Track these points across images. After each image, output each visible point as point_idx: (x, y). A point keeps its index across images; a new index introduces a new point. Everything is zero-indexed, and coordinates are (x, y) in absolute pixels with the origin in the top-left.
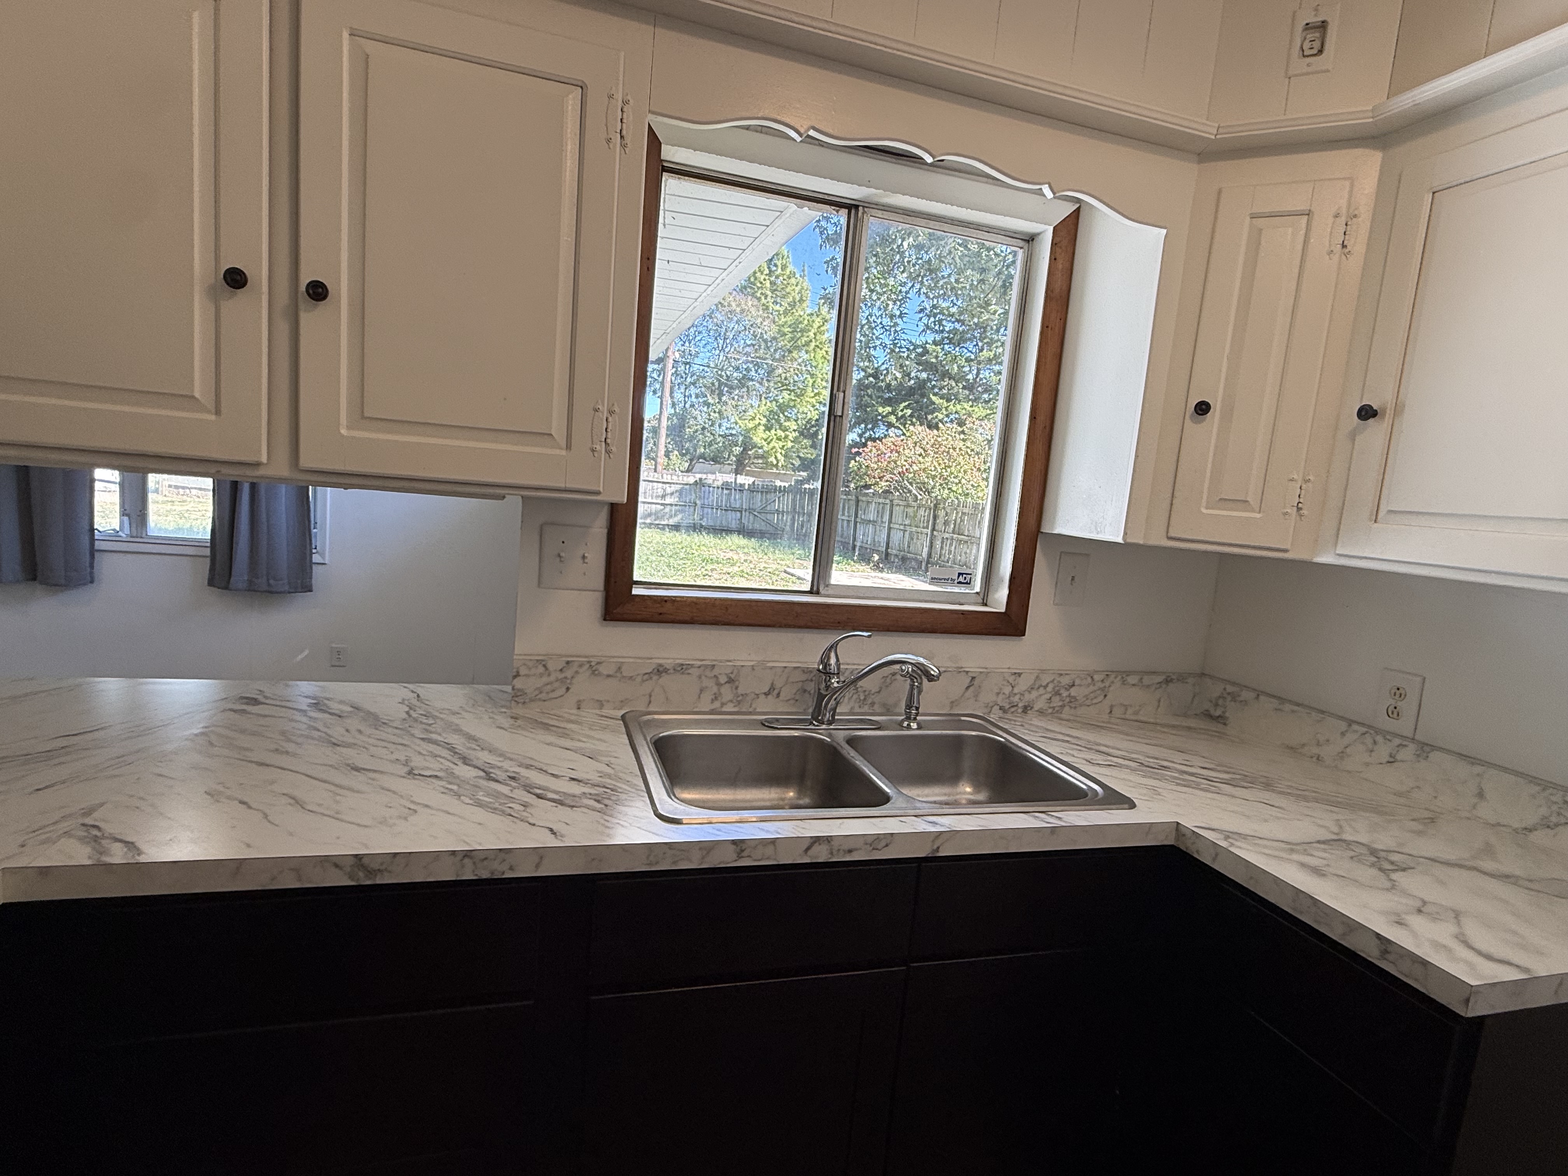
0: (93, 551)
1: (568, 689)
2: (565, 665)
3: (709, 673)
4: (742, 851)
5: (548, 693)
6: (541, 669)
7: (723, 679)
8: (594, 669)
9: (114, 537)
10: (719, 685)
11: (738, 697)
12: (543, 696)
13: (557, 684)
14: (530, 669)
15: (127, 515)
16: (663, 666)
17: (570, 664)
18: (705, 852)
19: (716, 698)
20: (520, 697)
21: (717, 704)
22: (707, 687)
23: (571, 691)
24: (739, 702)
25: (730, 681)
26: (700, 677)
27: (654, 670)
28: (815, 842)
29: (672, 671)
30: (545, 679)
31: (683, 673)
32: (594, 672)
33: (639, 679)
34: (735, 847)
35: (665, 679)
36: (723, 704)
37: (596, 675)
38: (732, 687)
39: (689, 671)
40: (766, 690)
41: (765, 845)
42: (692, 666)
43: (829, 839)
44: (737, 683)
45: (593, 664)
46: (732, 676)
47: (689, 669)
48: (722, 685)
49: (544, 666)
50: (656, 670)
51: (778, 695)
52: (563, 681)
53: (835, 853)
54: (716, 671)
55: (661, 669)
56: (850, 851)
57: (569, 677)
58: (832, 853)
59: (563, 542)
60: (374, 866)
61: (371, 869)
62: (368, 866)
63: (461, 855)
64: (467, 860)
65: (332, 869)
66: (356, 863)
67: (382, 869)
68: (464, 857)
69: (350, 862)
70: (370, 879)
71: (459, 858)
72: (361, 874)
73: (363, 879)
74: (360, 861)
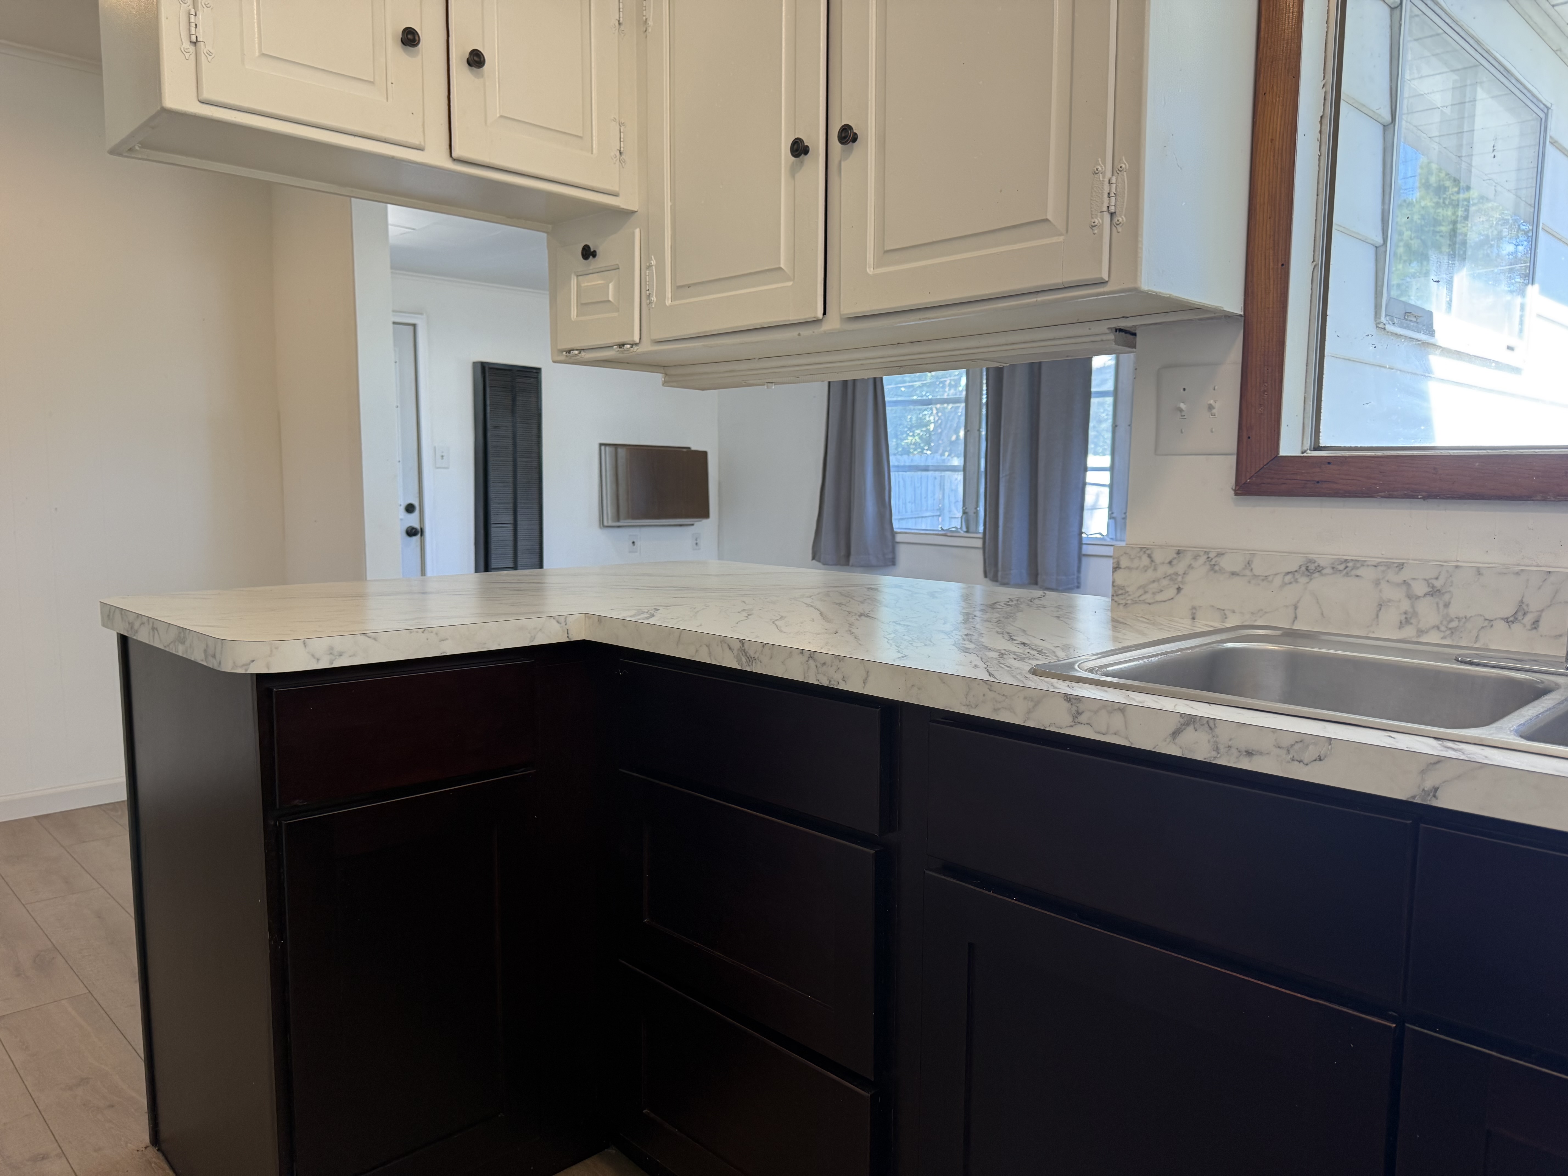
0: (1080, 556)
1: (1179, 589)
2: (1175, 556)
3: (1391, 575)
4: (1079, 713)
5: (1154, 594)
6: (1145, 561)
7: (1420, 588)
8: (1213, 562)
9: (1099, 543)
10: (1412, 597)
11: (1452, 620)
12: (1148, 597)
13: (1165, 582)
14: (1132, 560)
15: (1114, 518)
16: (1315, 562)
17: (1181, 555)
18: (1031, 704)
19: (1408, 621)
20: (1121, 597)
21: (1409, 632)
22: (1390, 601)
23: (1183, 592)
24: (1453, 631)
25: (1434, 592)
26: (1377, 583)
27: (1300, 567)
28: (1187, 724)
29: (1328, 571)
30: (1150, 574)
31: (1347, 575)
32: (1213, 568)
33: (1278, 581)
34: (1067, 705)
35: (1317, 583)
36: (1420, 632)
37: (1216, 572)
38: (1437, 604)
39: (1359, 572)
40: (1508, 612)
41: (1110, 713)
42: (1363, 563)
43: (1211, 723)
44: (1447, 597)
45: (1212, 555)
46: (1438, 584)
47: (1358, 568)
48: (1418, 597)
49: (1149, 556)
50: (1303, 568)
51: (1536, 624)
52: (1172, 577)
53: (1222, 750)
54: (1405, 575)
55: (1312, 567)
56: (1249, 753)
57: (1181, 573)
58: (1217, 750)
59: (1184, 389)
60: (751, 653)
61: (750, 656)
62: (748, 652)
63: (807, 654)
64: (811, 662)
65: (727, 650)
66: (741, 647)
67: (756, 657)
68: (809, 658)
69: (737, 645)
70: (749, 665)
71: (806, 658)
72: (744, 659)
73: (745, 664)
74: (743, 646)
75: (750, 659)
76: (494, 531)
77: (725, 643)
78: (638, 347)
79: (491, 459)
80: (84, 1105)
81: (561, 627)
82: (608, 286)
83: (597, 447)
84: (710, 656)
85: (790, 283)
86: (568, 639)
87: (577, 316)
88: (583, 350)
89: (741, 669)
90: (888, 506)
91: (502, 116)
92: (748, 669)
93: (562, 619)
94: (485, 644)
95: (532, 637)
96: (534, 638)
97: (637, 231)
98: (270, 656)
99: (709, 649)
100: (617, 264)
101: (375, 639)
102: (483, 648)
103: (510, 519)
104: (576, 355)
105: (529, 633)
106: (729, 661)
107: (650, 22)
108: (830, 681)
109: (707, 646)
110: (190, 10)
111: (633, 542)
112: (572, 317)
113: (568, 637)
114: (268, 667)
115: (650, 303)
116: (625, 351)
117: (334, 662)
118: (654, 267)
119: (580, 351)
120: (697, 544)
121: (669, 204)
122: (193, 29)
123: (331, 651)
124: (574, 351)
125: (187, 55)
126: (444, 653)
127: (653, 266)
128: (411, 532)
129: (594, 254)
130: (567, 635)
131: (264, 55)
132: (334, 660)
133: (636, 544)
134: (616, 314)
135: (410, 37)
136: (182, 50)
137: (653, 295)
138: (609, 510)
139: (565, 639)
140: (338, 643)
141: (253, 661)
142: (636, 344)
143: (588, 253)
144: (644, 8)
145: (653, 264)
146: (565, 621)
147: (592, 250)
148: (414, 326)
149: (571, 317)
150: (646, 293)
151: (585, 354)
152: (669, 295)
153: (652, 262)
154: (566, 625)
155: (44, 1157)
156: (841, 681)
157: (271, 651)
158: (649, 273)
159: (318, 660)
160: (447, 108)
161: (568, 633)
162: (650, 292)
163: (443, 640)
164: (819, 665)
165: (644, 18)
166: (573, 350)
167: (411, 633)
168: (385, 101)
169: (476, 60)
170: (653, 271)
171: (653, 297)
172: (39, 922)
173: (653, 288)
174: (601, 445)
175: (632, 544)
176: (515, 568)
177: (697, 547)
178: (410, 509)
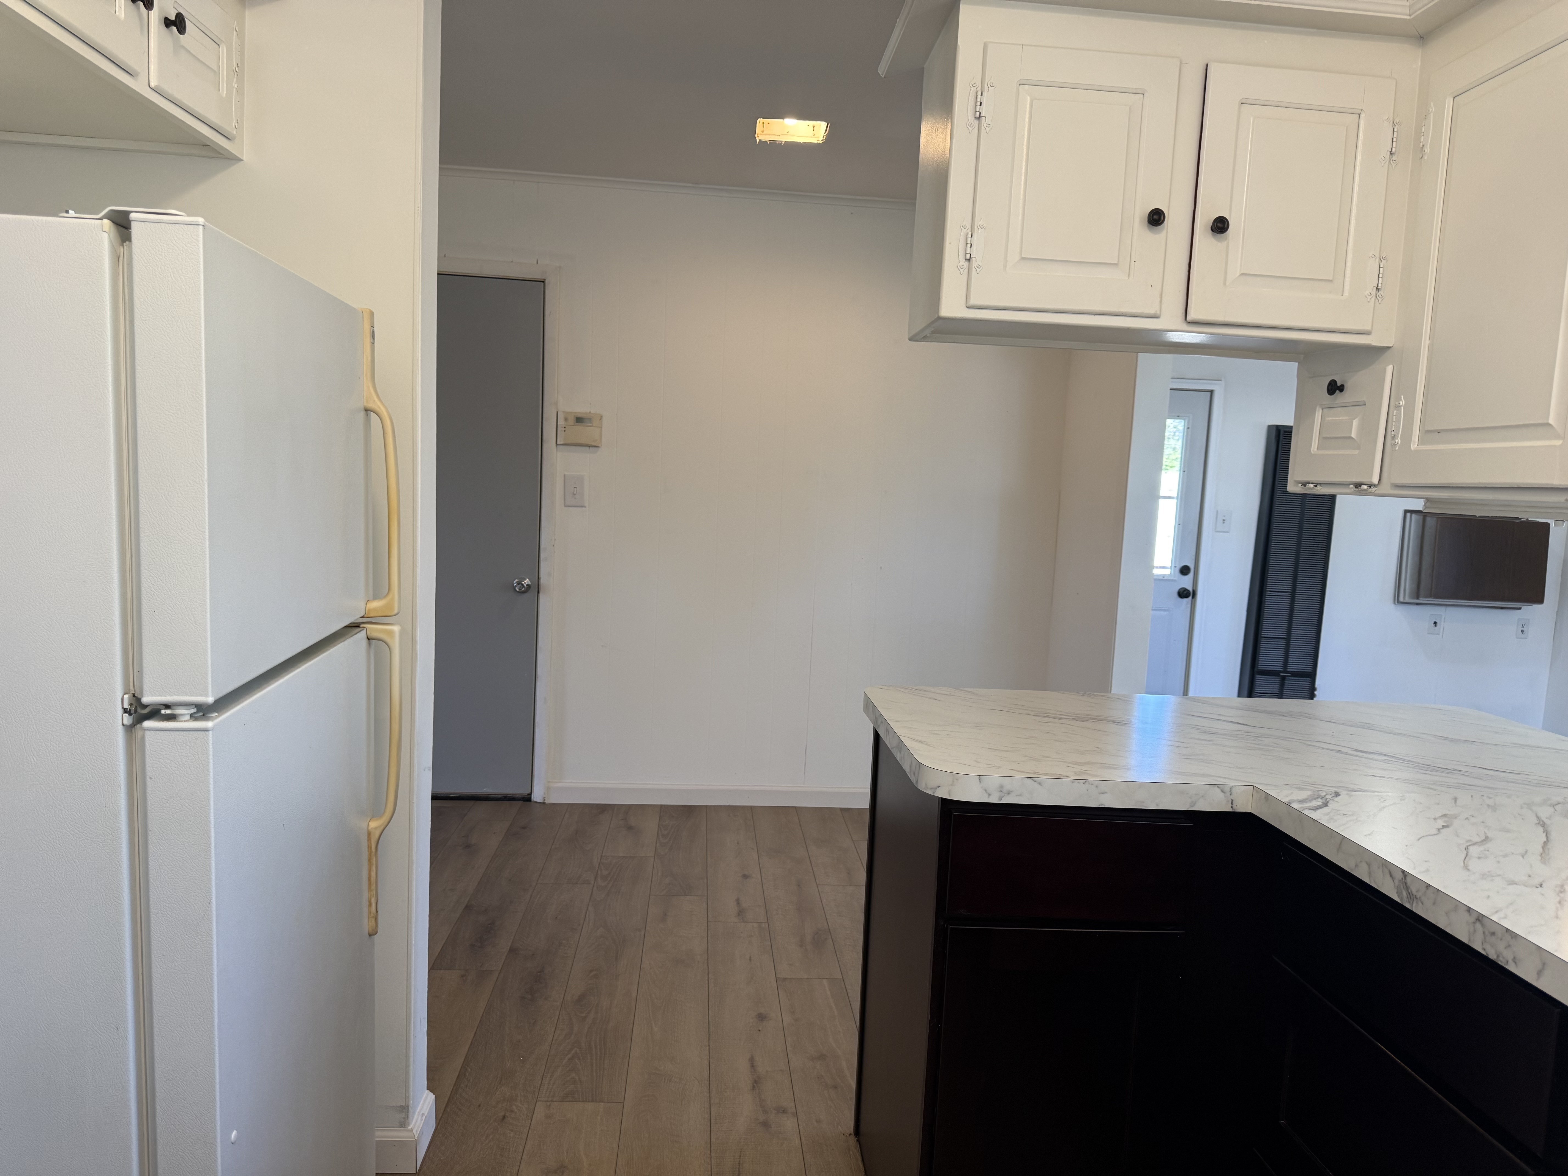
60: (1413, 889)
61: (1411, 892)
62: (1409, 887)
63: (1475, 916)
64: (1478, 925)
65: (1388, 876)
66: (1402, 879)
67: (1418, 896)
68: (1476, 920)
69: (1399, 876)
70: (1409, 902)
71: (1473, 919)
72: (1405, 894)
73: (1405, 899)
74: (1405, 879)
75: (1411, 896)
76: (1269, 599)
77: (1387, 867)
78: (1376, 489)
79: (1275, 525)
80: (818, 1078)
81: (1225, 796)
82: (1352, 422)
83: (1401, 514)
84: (1369, 876)
85: (1558, 443)
86: (1231, 809)
87: (1317, 449)
88: (1320, 484)
89: (1399, 901)
91: (1242, 274)
92: (1408, 906)
93: (1227, 789)
94: (1143, 802)
95: (1192, 802)
96: (1195, 804)
97: (1390, 368)
98: (952, 785)
99: (1369, 868)
100: (1364, 401)
101: (1040, 784)
102: (1141, 806)
103: (1288, 587)
104: (1311, 489)
105: (1190, 798)
106: (1389, 889)
107: (1427, 150)
108: (1498, 956)
109: (1367, 864)
110: (968, 233)
111: (1435, 623)
112: (1312, 449)
113: (1232, 807)
114: (950, 795)
115: (1395, 445)
116: (1361, 490)
117: (1003, 799)
118: (1402, 408)
119: (1316, 485)
120: (1523, 631)
121: (1428, 342)
122: (968, 249)
123: (1001, 788)
124: (1310, 485)
125: (962, 270)
126: (1102, 805)
127: (1401, 406)
128: (1183, 594)
129: (1341, 389)
130: (1231, 805)
131: (1023, 259)
132: (1003, 797)
133: (1438, 625)
134: (1356, 452)
135: (1155, 217)
136: (959, 267)
137: (1398, 437)
138: (1407, 584)
139: (1227, 809)
140: (1008, 784)
141: (939, 787)
142: (1375, 486)
143: (1334, 388)
144: (1422, 134)
145: (1401, 404)
146: (1230, 791)
147: (1339, 385)
148: (1212, 392)
149: (1310, 450)
150: (1391, 433)
151: (1321, 488)
152: (1415, 438)
153: (1401, 403)
154: (1231, 795)
155: (784, 1111)
156: (1511, 961)
157: (953, 781)
158: (1396, 413)
159: (989, 795)
160: (1187, 273)
161: (1232, 804)
162: (1396, 434)
163: (1102, 793)
164: (1487, 933)
165: (1422, 144)
166: (1309, 483)
167: (1073, 782)
168: (1127, 278)
169: (1220, 226)
170: (1401, 411)
171: (1398, 439)
172: (823, 904)
173: (1399, 429)
174: (1406, 511)
175: (1434, 625)
176: (1288, 639)
177: (1523, 636)
178: (1185, 570)
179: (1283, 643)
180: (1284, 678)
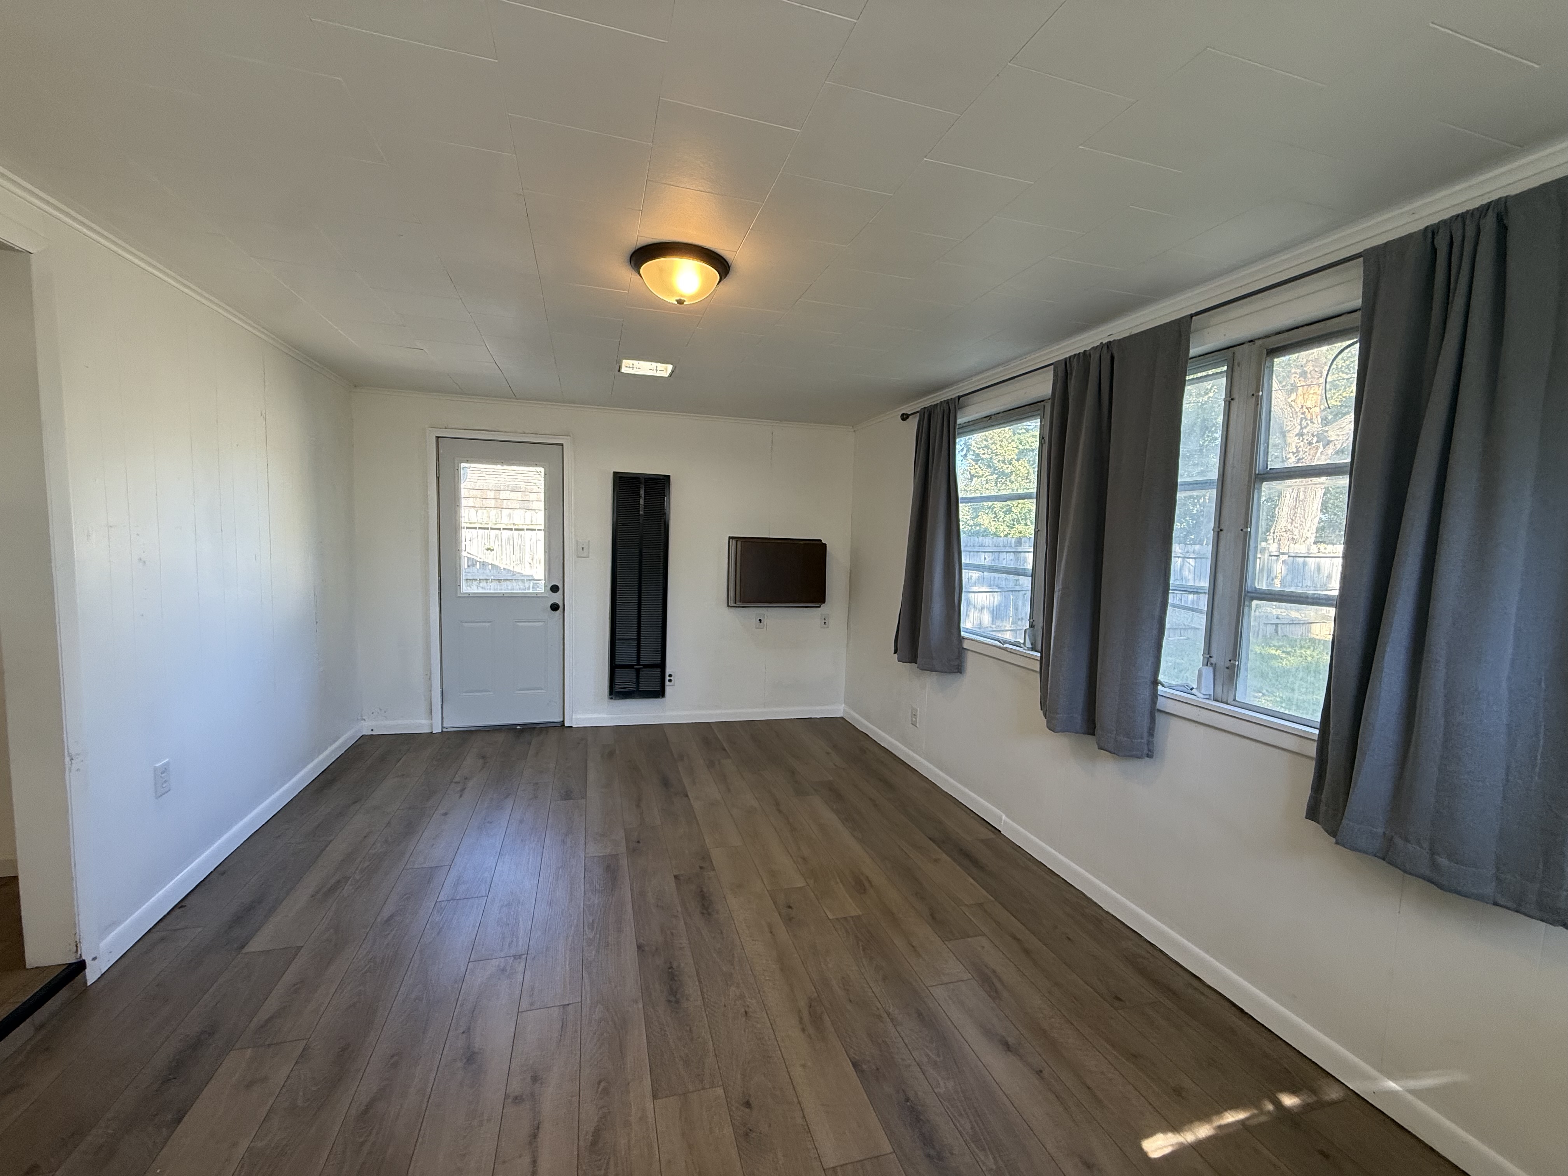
0: (1154, 712)
76: (621, 609)
79: (620, 550)
83: (727, 539)
90: (957, 609)
103: (635, 599)
111: (760, 620)
120: (825, 623)
128: (555, 607)
133: (762, 621)
138: (736, 592)
148: (562, 445)
174: (730, 538)
175: (758, 622)
176: (639, 639)
177: (825, 626)
178: (554, 589)
179: (635, 643)
180: (638, 671)
